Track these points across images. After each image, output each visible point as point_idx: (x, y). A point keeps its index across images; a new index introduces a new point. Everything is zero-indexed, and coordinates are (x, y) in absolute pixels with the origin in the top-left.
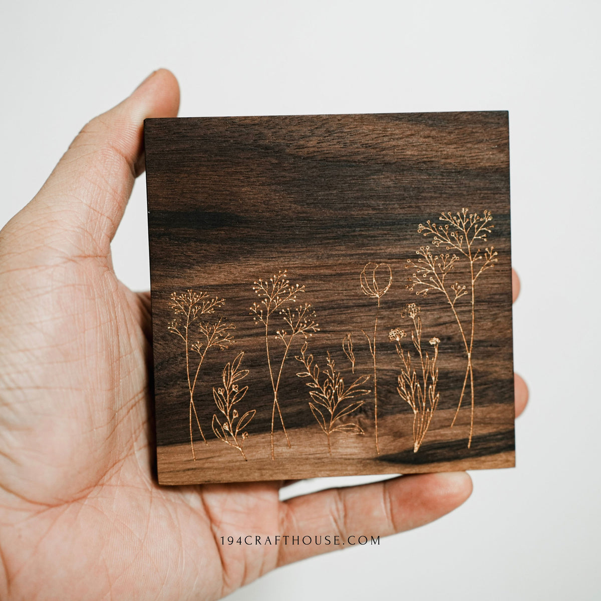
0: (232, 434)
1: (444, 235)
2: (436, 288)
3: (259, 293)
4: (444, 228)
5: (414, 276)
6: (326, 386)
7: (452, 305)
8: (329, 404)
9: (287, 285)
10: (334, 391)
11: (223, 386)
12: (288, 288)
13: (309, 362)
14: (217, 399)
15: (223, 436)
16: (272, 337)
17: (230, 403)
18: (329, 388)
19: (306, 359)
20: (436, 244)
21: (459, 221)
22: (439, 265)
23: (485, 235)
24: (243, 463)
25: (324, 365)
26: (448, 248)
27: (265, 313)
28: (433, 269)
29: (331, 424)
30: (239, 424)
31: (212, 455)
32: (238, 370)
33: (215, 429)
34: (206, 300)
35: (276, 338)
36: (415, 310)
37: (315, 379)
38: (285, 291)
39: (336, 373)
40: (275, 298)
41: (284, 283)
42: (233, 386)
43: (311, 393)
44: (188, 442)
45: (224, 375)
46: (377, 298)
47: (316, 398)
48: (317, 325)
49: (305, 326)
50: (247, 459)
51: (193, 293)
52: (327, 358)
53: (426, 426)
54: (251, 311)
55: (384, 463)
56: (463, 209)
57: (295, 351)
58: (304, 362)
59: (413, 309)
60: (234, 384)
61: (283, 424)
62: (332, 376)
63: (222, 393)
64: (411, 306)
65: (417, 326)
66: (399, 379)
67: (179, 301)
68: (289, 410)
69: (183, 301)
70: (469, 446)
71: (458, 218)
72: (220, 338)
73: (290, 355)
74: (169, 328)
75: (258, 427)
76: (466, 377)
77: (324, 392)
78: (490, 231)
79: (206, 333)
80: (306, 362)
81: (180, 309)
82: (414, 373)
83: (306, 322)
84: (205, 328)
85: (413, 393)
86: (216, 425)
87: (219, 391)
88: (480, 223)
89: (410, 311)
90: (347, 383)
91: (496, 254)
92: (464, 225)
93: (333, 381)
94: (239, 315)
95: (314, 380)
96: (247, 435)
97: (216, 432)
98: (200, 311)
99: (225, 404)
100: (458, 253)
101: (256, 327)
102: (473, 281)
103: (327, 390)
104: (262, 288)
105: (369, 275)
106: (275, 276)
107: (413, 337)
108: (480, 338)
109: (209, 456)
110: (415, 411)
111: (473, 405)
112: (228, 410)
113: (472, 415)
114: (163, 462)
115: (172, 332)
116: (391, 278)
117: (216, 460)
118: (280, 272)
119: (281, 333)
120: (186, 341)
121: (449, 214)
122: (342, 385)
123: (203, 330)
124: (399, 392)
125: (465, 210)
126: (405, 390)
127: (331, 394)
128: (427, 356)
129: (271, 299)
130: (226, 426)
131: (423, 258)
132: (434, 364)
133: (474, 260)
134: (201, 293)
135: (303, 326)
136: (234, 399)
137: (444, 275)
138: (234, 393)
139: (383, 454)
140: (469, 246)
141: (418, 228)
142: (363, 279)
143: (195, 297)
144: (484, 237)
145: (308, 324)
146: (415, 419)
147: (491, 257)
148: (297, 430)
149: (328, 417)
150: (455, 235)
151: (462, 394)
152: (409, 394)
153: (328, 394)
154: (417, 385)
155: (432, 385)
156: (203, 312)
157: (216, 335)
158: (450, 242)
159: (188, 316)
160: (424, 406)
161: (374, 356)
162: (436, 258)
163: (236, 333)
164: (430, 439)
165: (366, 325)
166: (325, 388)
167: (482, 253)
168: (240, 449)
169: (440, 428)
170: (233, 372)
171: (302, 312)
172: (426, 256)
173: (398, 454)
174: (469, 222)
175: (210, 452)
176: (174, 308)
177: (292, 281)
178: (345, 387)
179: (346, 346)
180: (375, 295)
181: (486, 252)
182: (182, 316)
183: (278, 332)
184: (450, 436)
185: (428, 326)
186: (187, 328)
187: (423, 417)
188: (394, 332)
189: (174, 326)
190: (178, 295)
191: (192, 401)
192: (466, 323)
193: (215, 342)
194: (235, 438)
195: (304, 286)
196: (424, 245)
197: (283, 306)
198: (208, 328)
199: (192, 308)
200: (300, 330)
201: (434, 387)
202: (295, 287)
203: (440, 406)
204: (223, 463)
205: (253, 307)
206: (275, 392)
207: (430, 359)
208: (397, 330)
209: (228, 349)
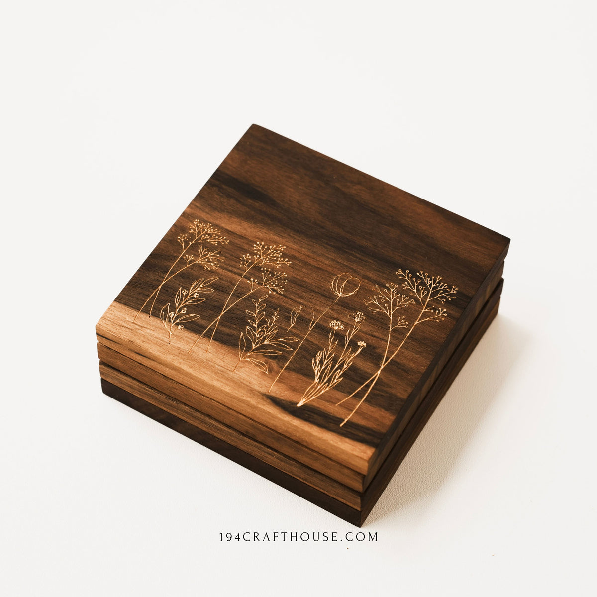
0: (172, 321)
1: (414, 285)
2: (386, 312)
3: (255, 250)
4: (416, 281)
5: (375, 297)
7: (391, 329)
8: (255, 341)
9: (279, 256)
10: (265, 335)
11: (188, 290)
12: (278, 258)
13: (260, 308)
14: (178, 295)
15: (165, 319)
16: (245, 279)
17: (185, 302)
18: (263, 331)
19: (259, 305)
20: (404, 287)
21: (431, 282)
22: (398, 300)
23: (444, 300)
24: (166, 344)
25: (269, 315)
26: (412, 293)
27: (251, 264)
28: (392, 300)
29: (248, 354)
30: (181, 318)
31: (148, 327)
32: (206, 286)
33: (163, 312)
34: (217, 235)
35: (248, 282)
36: (361, 317)
37: (257, 320)
38: (275, 258)
39: (275, 325)
40: (266, 259)
41: (277, 253)
42: (196, 294)
43: (248, 327)
44: (138, 309)
45: (195, 284)
46: (338, 296)
47: (249, 333)
48: (283, 289)
49: (274, 285)
50: (171, 343)
51: (210, 227)
52: (275, 313)
53: (318, 394)
54: (243, 258)
55: (269, 401)
56: (439, 277)
57: (255, 296)
58: (257, 306)
59: (359, 316)
60: (198, 293)
61: (213, 335)
62: (270, 325)
63: (184, 294)
64: (360, 313)
65: (355, 328)
66: (318, 354)
67: (197, 226)
68: (223, 329)
69: (200, 228)
70: (341, 425)
71: (431, 280)
72: (209, 261)
73: (249, 296)
74: (179, 237)
75: (192, 327)
76: (371, 379)
77: (257, 332)
78: (450, 299)
79: (201, 253)
81: (195, 230)
82: (333, 355)
83: (276, 283)
84: (203, 251)
85: (323, 367)
86: (166, 311)
87: (183, 291)
88: (445, 291)
89: (357, 317)
90: (278, 336)
91: (445, 315)
92: (433, 286)
93: (269, 329)
94: (232, 255)
95: (255, 321)
96: (183, 328)
97: (162, 313)
98: (208, 239)
99: (181, 301)
100: (417, 300)
101: (239, 268)
102: (417, 322)
103: (260, 332)
104: (261, 249)
105: (342, 279)
106: (275, 246)
107: (348, 333)
108: (398, 360)
109: (145, 326)
110: (317, 380)
111: (363, 400)
112: (181, 306)
113: (358, 406)
114: (111, 312)
115: (179, 241)
116: (357, 289)
117: (148, 331)
118: (280, 246)
119: (254, 281)
120: (184, 251)
121: (426, 274)
122: (273, 335)
123: (201, 251)
124: (313, 361)
125: (439, 278)
126: (318, 362)
127: (262, 336)
128: (350, 350)
129: (262, 258)
130: (172, 315)
131: (389, 290)
132: (352, 358)
133: (426, 310)
134: (216, 230)
135: (272, 285)
136: (190, 301)
137: (397, 308)
138: (193, 298)
139: (272, 394)
140: (428, 300)
141: (397, 271)
142: (336, 280)
143: (211, 230)
144: (443, 301)
145: (276, 285)
146: (312, 385)
147: (441, 315)
148: (220, 344)
149: (249, 348)
150: (422, 289)
151: (360, 389)
152: (319, 367)
153: (260, 335)
154: (329, 364)
155: (341, 370)
156: (209, 241)
157: (208, 258)
158: (415, 291)
159: (197, 238)
160: (325, 381)
161: (310, 330)
162: (399, 295)
163: (223, 265)
164: (315, 404)
165: (318, 308)
166: (260, 330)
167: (435, 310)
168: (171, 334)
169: (328, 401)
170: (201, 286)
171: (278, 276)
172: (392, 290)
173: (283, 400)
174: (438, 286)
175: (148, 324)
176: (191, 229)
177: (284, 255)
178: (275, 337)
179: (294, 313)
180: (338, 293)
181: (439, 311)
182: (192, 236)
183: (252, 279)
184: (332, 411)
185: (363, 332)
186: (191, 244)
187: (319, 387)
188: (336, 322)
189: (183, 238)
190: (200, 222)
191: (160, 287)
192: (394, 345)
193: (204, 261)
194: (172, 325)
195: (290, 262)
196: (395, 283)
197: (267, 266)
198: (205, 251)
199: (203, 235)
200: (268, 286)
201: (342, 372)
202: (284, 260)
203: (338, 387)
204: (152, 336)
205: (246, 255)
206: (222, 313)
207: (351, 353)
208: (339, 323)
209: (209, 271)
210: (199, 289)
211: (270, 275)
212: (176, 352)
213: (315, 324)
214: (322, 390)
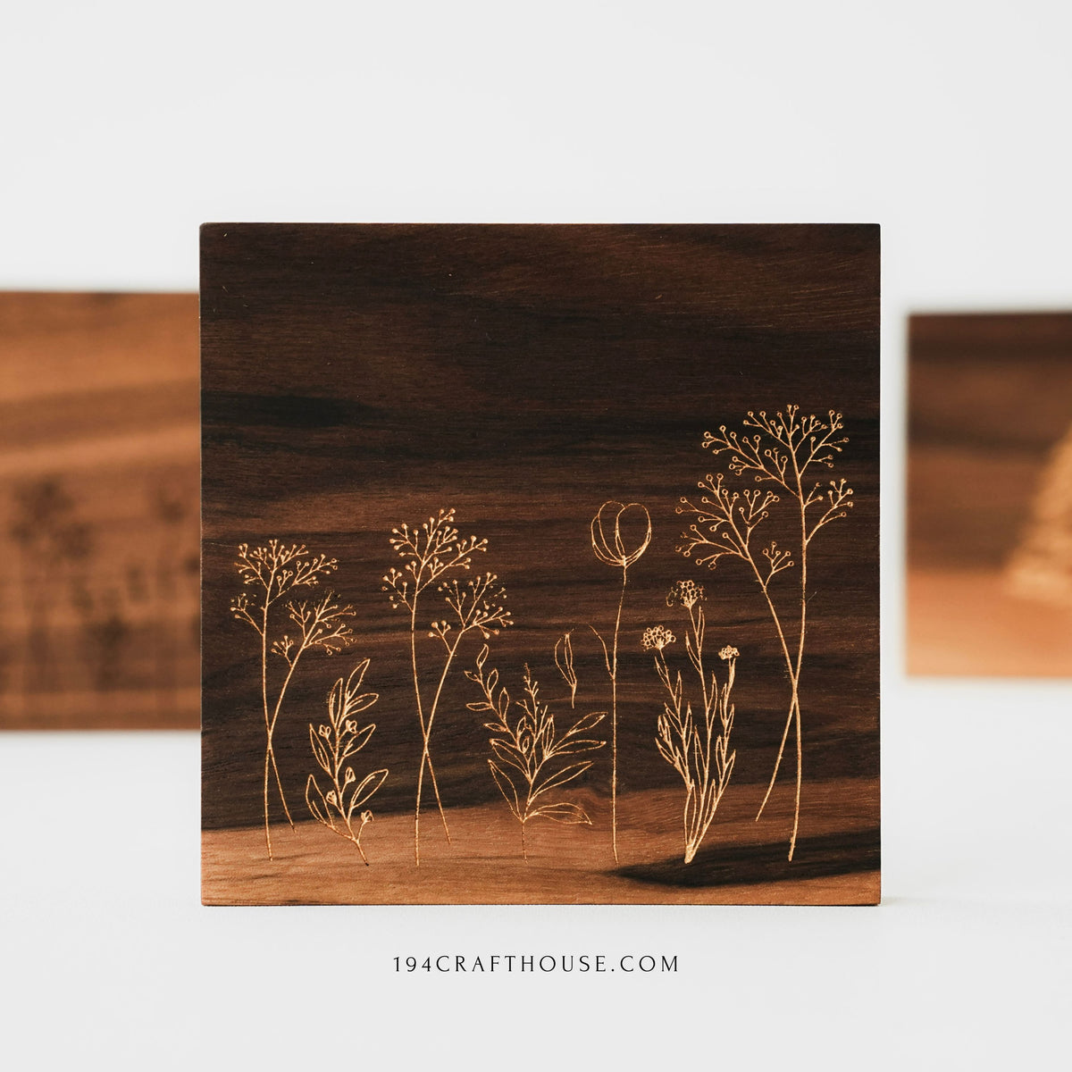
0: (342, 811)
1: (752, 455)
2: (733, 552)
3: (401, 550)
4: (752, 441)
5: (694, 528)
6: (521, 729)
7: (765, 587)
8: (526, 765)
9: (455, 538)
10: (536, 741)
11: (328, 722)
12: (453, 544)
13: (491, 684)
14: (317, 746)
15: (325, 816)
16: (422, 633)
17: (340, 754)
18: (527, 733)
19: (485, 680)
20: (736, 471)
21: (781, 428)
22: (742, 510)
23: (829, 457)
24: (360, 869)
25: (518, 691)
26: (759, 479)
27: (411, 588)
28: (730, 516)
29: (530, 801)
30: (356, 795)
31: (303, 850)
32: (357, 693)
33: (311, 802)
34: (303, 559)
35: (431, 635)
36: (693, 593)
37: (500, 716)
38: (450, 549)
39: (541, 707)
40: (432, 561)
41: (448, 534)
42: (348, 721)
43: (492, 742)
44: (259, 823)
45: (332, 700)
46: (623, 567)
47: (503, 752)
48: (508, 614)
49: (486, 614)
50: (370, 862)
51: (279, 546)
52: (525, 677)
53: (710, 813)
54: (387, 584)
55: (627, 881)
56: (790, 407)
57: (465, 660)
58: (481, 682)
59: (689, 591)
60: (350, 718)
61: (438, 797)
62: (532, 711)
63: (327, 736)
64: (686, 584)
65: (696, 624)
66: (660, 723)
67: (254, 561)
68: (448, 772)
69: (260, 560)
70: (790, 859)
71: (779, 423)
72: (328, 632)
73: (455, 668)
74: (233, 609)
75: (389, 803)
76: (788, 724)
77: (518, 743)
78: (839, 449)
79: (300, 620)
80: (485, 682)
81: (255, 574)
82: (689, 711)
83: (487, 607)
84: (299, 612)
85: (686, 749)
86: (314, 795)
87: (321, 731)
88: (820, 435)
89: (684, 595)
90: (561, 726)
91: (850, 492)
92: (790, 435)
93: (535, 721)
94: (362, 590)
95: (499, 718)
96: (371, 814)
97: (312, 806)
98: (291, 580)
99: (331, 755)
100: (777, 489)
101: (395, 614)
102: (806, 542)
103: (523, 738)
104: (408, 542)
105: (608, 523)
106: (432, 520)
107: (688, 644)
108: (817, 651)
109: (297, 851)
110: (690, 786)
111: (799, 777)
112: (337, 768)
113: (798, 796)
114: (212, 860)
115: (237, 617)
116: (650, 530)
117: (311, 860)
118: (442, 512)
119: (441, 627)
120: (264, 635)
121: (763, 415)
122: (551, 729)
123: (296, 616)
124: (660, 746)
125: (792, 409)
126: (670, 743)
127: (531, 744)
128: (715, 681)
129: (424, 562)
130: (333, 798)
131: (711, 496)
132: (727, 696)
133: (808, 503)
134: (295, 546)
135: (481, 615)
136: (348, 747)
137: (750, 530)
138: (349, 735)
139: (626, 863)
140: (799, 476)
141: (703, 439)
142: (597, 532)
143: (283, 553)
144: (828, 460)
145: (491, 612)
146: (689, 798)
147: (841, 498)
148: (463, 810)
149: (524, 789)
150: (773, 455)
151: (780, 757)
152: (678, 752)
153: (526, 746)
154: (693, 736)
155: (723, 736)
156: (296, 582)
157: (320, 625)
158: (762, 467)
159: (269, 590)
160: (706, 776)
161: (614, 677)
162: (736, 497)
163: (357, 623)
164: (717, 839)
165: (600, 618)
166: (519, 734)
167: (823, 491)
168: (358, 842)
169: (735, 820)
170: (348, 697)
171: (480, 588)
172: (717, 492)
173: (653, 865)
174: (800, 430)
175: (299, 843)
176: (244, 573)
177: (464, 530)
178: (557, 734)
179: (561, 656)
180: (619, 561)
181: (831, 488)
182: (257, 589)
183: (435, 625)
184: (756, 836)
185: (716, 624)
186: (265, 610)
187: (703, 797)
188: (652, 632)
189: (242, 606)
190: (252, 548)
191: (270, 747)
192: (790, 618)
193: (317, 638)
194: (348, 821)
195: (486, 541)
196: (714, 472)
197: (448, 576)
198: (305, 612)
199: (276, 574)
200: (475, 623)
201: (726, 739)
202: (469, 542)
203: (737, 778)
204: (322, 866)
205: (390, 575)
206: (427, 739)
207: (720, 686)
208: (658, 629)
209: (341, 654)
210: (347, 708)
211: (464, 595)
212: (392, 875)
213: (615, 660)
214: (712, 801)
